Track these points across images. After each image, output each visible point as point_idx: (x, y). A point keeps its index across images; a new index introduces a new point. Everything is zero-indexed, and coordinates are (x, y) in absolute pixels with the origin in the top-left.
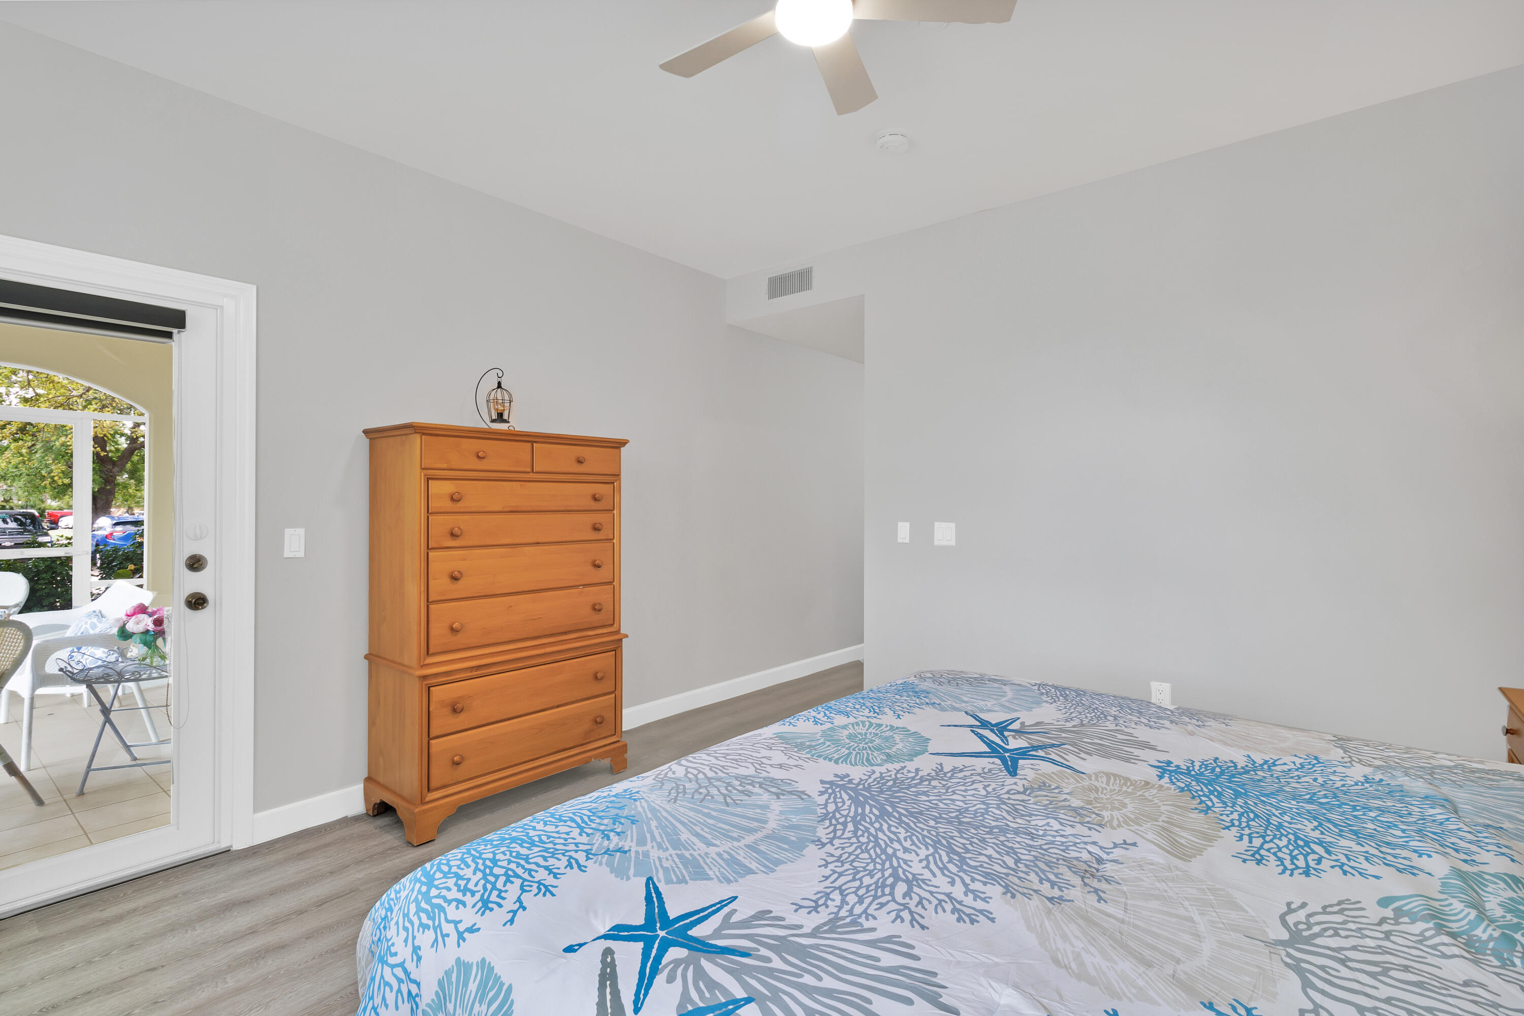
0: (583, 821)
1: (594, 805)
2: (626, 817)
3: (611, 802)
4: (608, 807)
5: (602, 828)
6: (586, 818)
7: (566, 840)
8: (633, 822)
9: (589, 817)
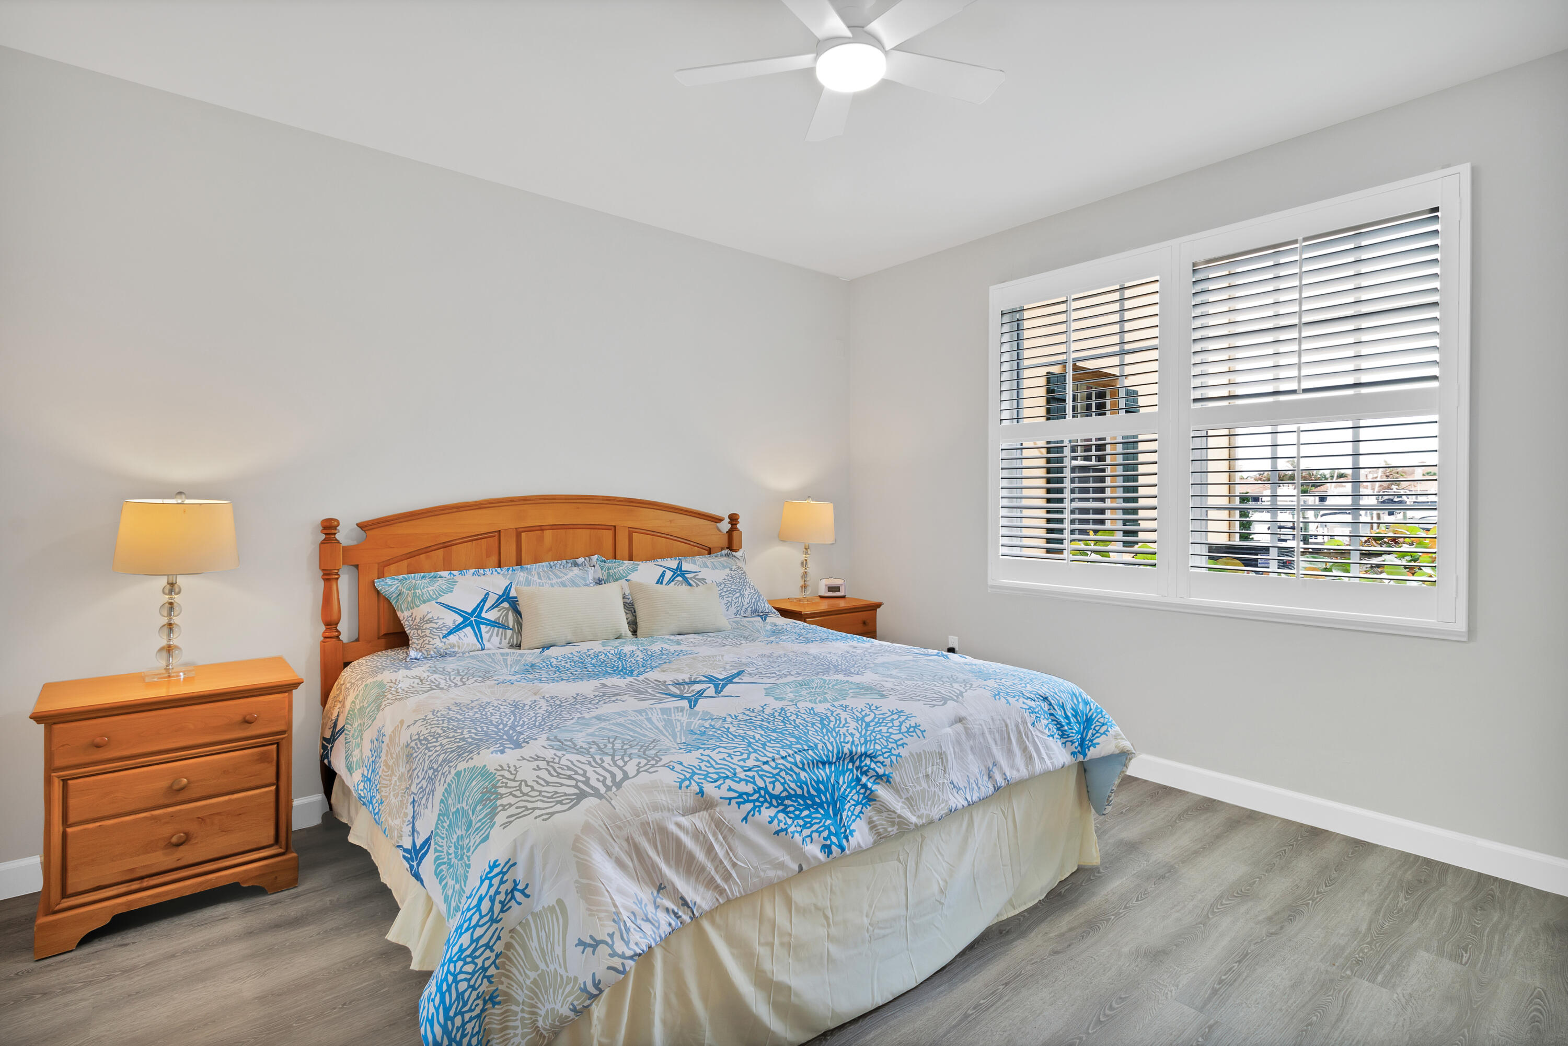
0: (727, 735)
1: (718, 744)
2: (696, 734)
3: (705, 744)
4: (708, 741)
5: (714, 730)
6: (725, 736)
7: (739, 727)
8: (692, 731)
9: (722, 736)
